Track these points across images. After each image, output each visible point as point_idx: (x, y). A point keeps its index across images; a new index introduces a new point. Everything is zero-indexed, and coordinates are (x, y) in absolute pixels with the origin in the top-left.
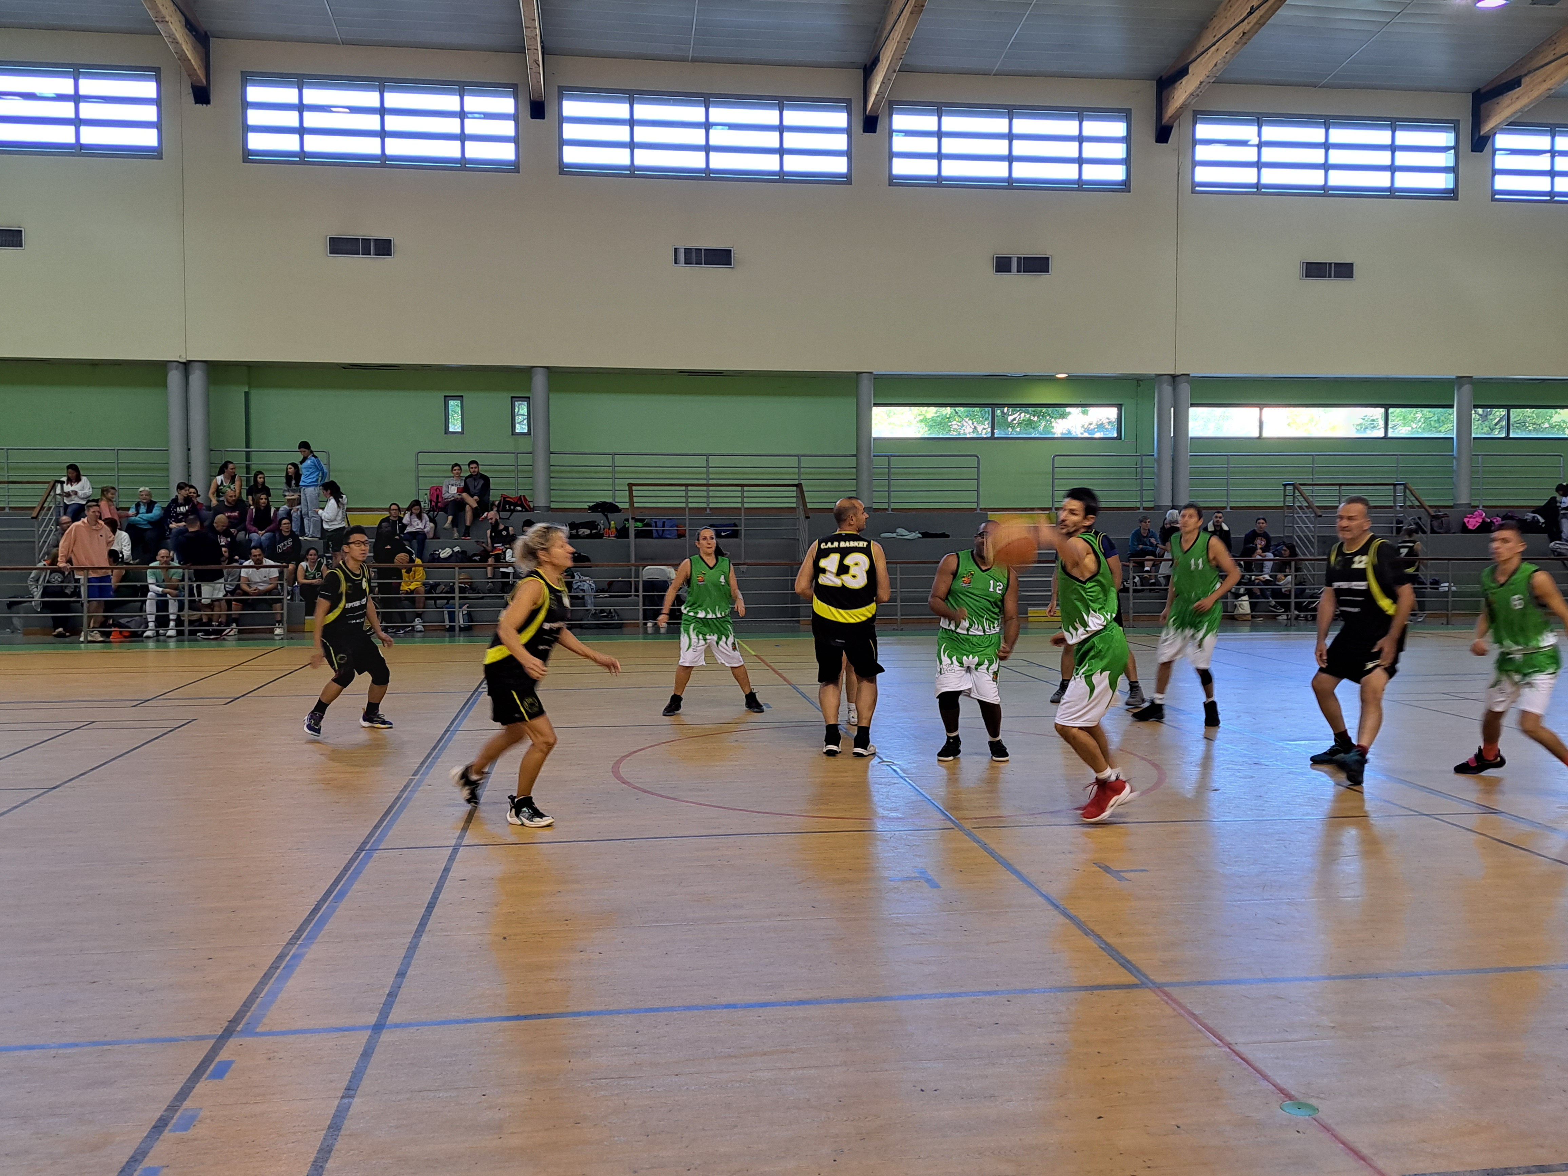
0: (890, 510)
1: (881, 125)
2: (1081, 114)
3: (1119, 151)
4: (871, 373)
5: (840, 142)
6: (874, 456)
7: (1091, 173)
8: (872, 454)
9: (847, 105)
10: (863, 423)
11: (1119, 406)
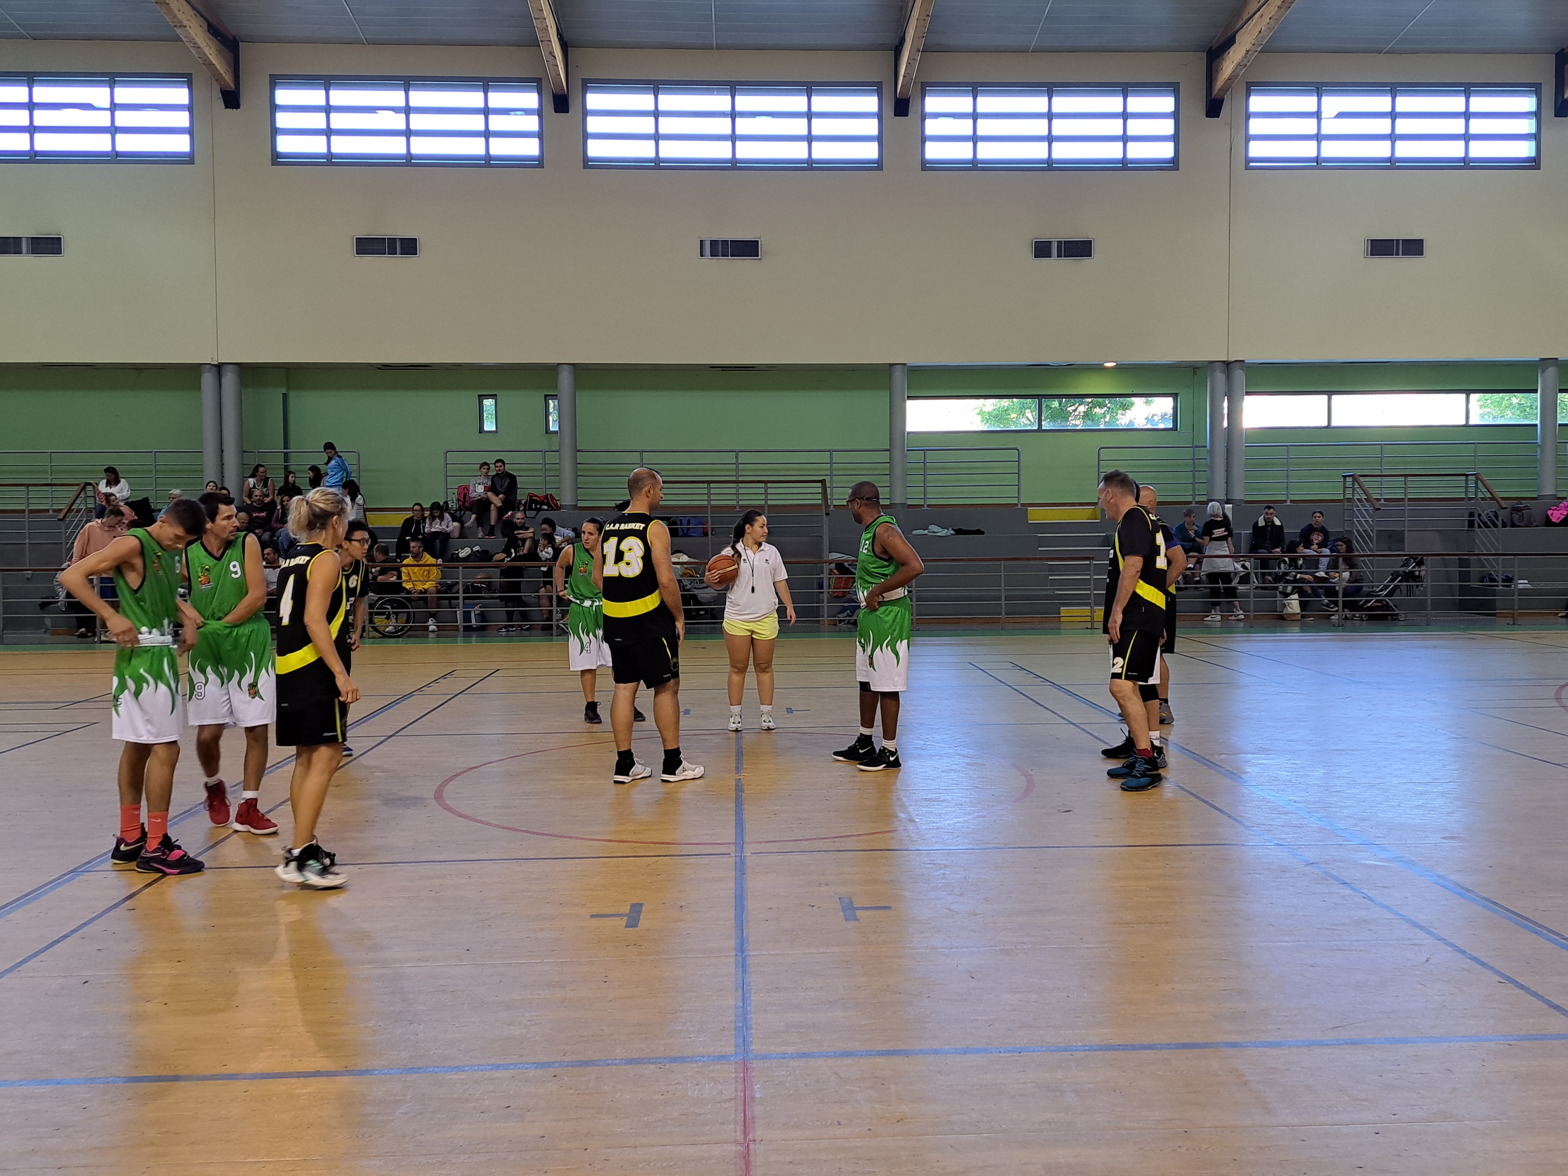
0: (926, 506)
1: (913, 108)
2: (1125, 89)
3: (1167, 127)
4: (904, 364)
5: (871, 127)
6: (908, 450)
7: (1136, 151)
8: (906, 448)
9: (878, 88)
10: (896, 416)
11: (1175, 396)
